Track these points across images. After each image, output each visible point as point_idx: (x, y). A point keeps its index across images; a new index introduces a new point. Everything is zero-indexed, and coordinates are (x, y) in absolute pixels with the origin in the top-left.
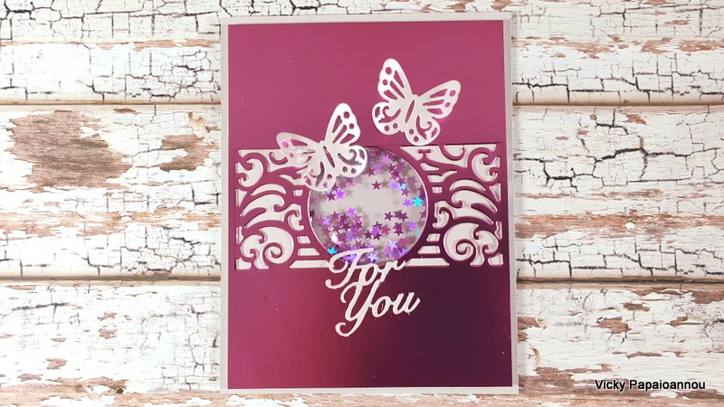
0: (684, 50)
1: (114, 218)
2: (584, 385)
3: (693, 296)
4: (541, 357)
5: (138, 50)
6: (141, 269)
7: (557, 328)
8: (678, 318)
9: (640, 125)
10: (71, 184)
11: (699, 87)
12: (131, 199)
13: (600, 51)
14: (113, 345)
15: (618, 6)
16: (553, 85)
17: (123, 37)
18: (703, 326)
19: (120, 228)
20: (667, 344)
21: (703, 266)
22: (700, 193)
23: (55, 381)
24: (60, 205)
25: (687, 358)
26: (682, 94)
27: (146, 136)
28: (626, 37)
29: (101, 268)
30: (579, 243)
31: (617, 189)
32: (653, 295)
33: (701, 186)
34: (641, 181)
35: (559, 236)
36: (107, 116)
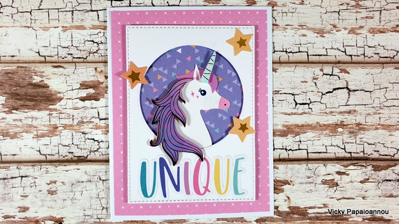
0: (371, 33)
1: (54, 128)
2: (314, 215)
3: (372, 167)
4: (291, 201)
5: (64, 31)
6: (70, 156)
7: (300, 185)
8: (365, 179)
9: (347, 74)
10: (28, 109)
11: (378, 54)
12: (63, 117)
13: (326, 33)
14: (56, 198)
15: (336, 8)
16: (299, 52)
17: (56, 23)
18: (377, 183)
19: (58, 133)
20: (358, 193)
21: (378, 151)
22: (378, 112)
23: (23, 219)
24: (23, 121)
25: (368, 200)
26: (369, 58)
27: (71, 81)
28: (340, 25)
29: (47, 156)
30: (312, 139)
31: (334, 110)
32: (352, 167)
33: (378, 108)
34: (346, 105)
35: (302, 135)
36: (48, 70)
